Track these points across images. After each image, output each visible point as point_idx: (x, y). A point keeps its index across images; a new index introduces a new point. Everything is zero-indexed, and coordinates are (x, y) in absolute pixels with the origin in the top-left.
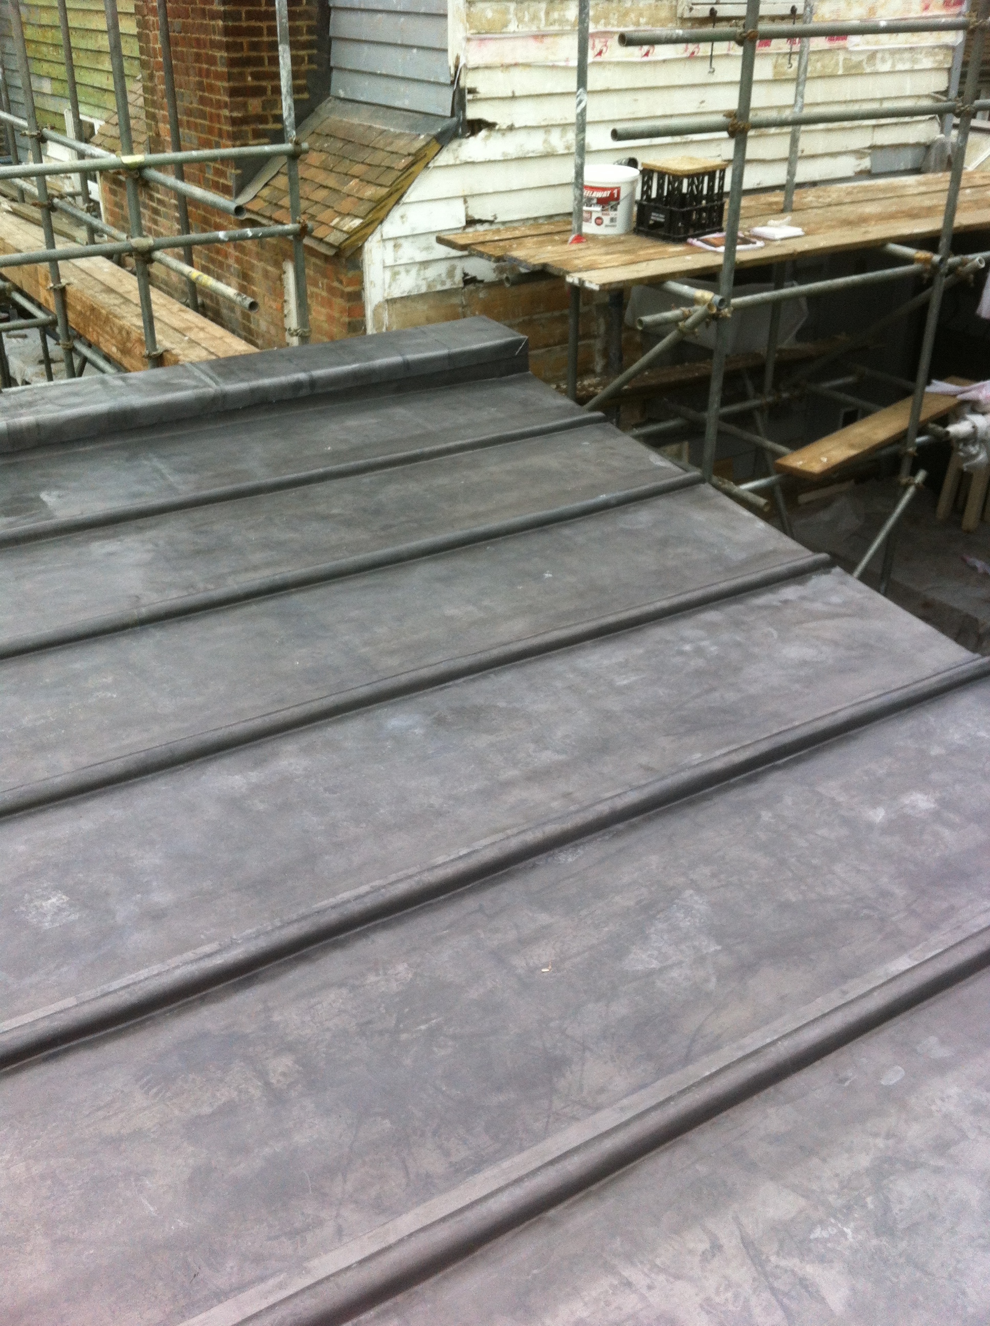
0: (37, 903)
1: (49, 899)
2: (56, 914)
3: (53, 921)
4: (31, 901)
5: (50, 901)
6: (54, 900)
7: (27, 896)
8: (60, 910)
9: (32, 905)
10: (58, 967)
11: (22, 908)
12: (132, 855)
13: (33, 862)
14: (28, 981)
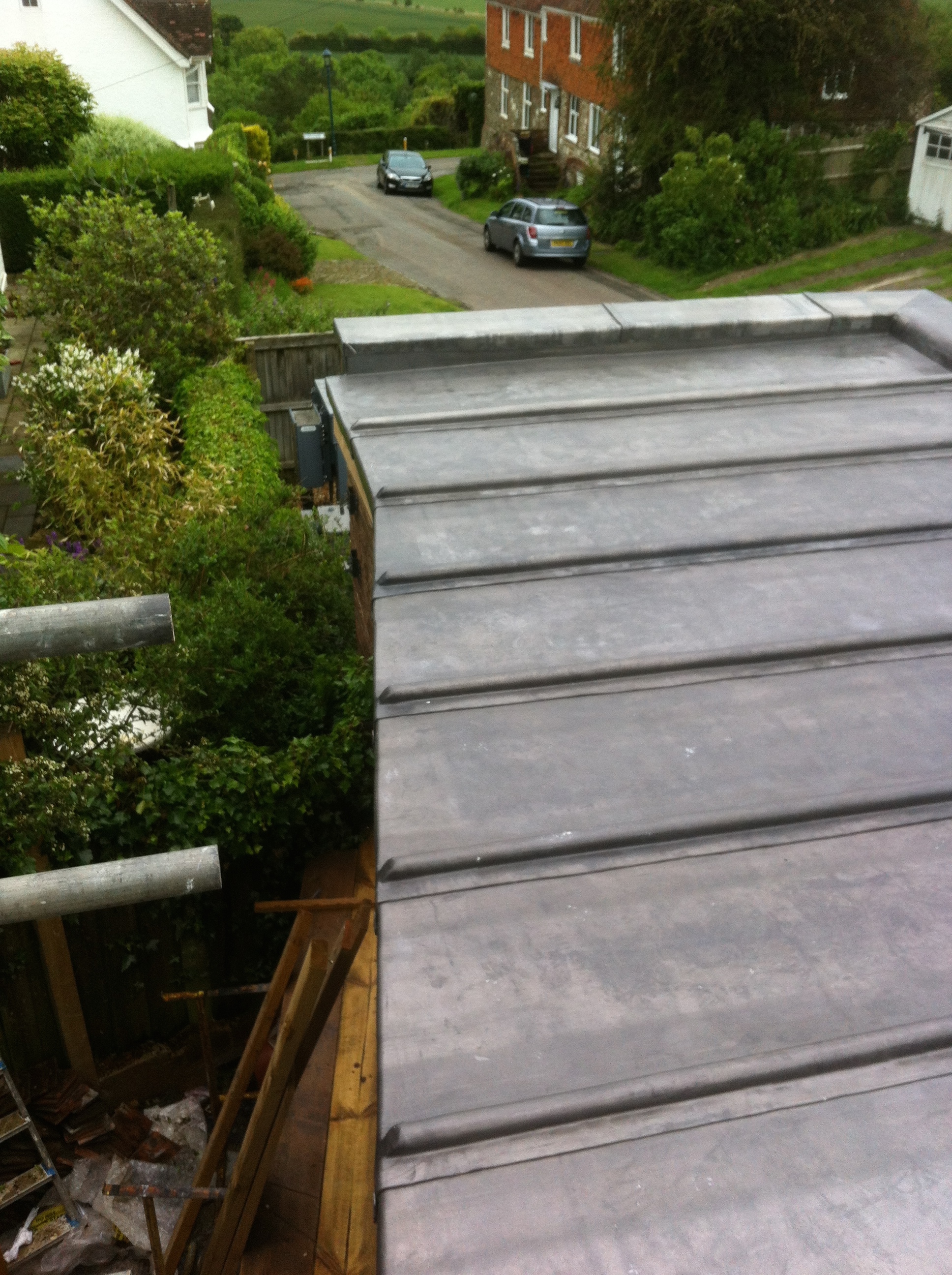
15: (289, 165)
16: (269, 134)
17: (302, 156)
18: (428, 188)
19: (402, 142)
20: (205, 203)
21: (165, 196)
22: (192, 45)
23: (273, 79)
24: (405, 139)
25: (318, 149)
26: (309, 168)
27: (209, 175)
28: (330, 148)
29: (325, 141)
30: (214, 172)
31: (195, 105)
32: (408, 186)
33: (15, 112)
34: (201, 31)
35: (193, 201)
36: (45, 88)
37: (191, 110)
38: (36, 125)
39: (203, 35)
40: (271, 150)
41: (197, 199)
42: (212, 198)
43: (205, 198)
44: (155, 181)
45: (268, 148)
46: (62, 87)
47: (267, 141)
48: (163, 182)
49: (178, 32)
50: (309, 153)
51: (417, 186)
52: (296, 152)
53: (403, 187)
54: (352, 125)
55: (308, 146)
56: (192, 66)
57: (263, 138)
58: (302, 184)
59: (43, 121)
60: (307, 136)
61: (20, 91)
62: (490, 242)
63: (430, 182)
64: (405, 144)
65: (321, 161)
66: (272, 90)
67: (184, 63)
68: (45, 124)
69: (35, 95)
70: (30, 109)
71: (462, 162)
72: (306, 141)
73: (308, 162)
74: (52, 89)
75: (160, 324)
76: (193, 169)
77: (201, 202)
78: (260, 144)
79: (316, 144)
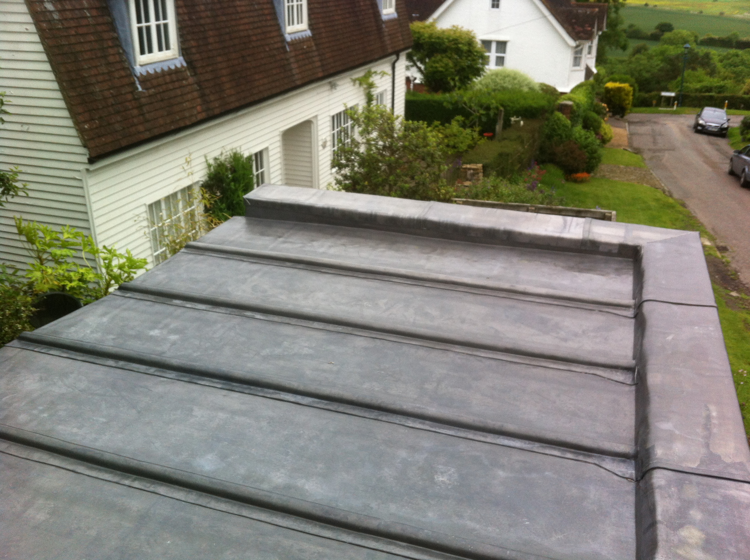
0: (448, 482)
1: (442, 481)
2: (445, 472)
3: (449, 470)
4: (449, 484)
5: (443, 479)
6: (441, 479)
7: (450, 487)
8: (442, 473)
9: (451, 482)
10: (464, 452)
11: (456, 483)
12: (392, 479)
13: (432, 502)
14: (478, 454)
15: (648, 109)
16: (634, 90)
17: (658, 105)
18: (724, 132)
19: (724, 103)
20: (518, 122)
21: (496, 115)
22: (582, 34)
23: (670, 60)
24: (727, 102)
25: (669, 101)
26: (659, 112)
27: (531, 107)
28: (676, 102)
29: (674, 97)
30: (535, 105)
31: (577, 68)
32: (710, 129)
33: (437, 62)
34: (589, 27)
35: (510, 120)
36: (458, 51)
37: (572, 71)
38: (447, 70)
39: (589, 29)
40: (633, 99)
41: (513, 119)
42: (522, 119)
43: (517, 119)
44: (492, 106)
45: (631, 98)
46: (470, 51)
47: (631, 93)
48: (497, 108)
49: (576, 26)
50: (662, 103)
51: (716, 130)
52: (654, 102)
53: (707, 129)
54: (703, 90)
55: (663, 100)
56: (577, 46)
57: (629, 92)
58: (650, 121)
59: (452, 68)
60: (664, 94)
61: (444, 51)
62: (732, 168)
63: (726, 129)
64: (726, 105)
65: (669, 109)
66: (669, 66)
67: (572, 43)
68: (453, 70)
69: (451, 54)
70: (445, 60)
71: (745, 118)
72: (662, 97)
73: (660, 109)
74: (462, 51)
75: (392, 183)
76: (522, 102)
77: (515, 121)
78: (627, 95)
79: (668, 99)
